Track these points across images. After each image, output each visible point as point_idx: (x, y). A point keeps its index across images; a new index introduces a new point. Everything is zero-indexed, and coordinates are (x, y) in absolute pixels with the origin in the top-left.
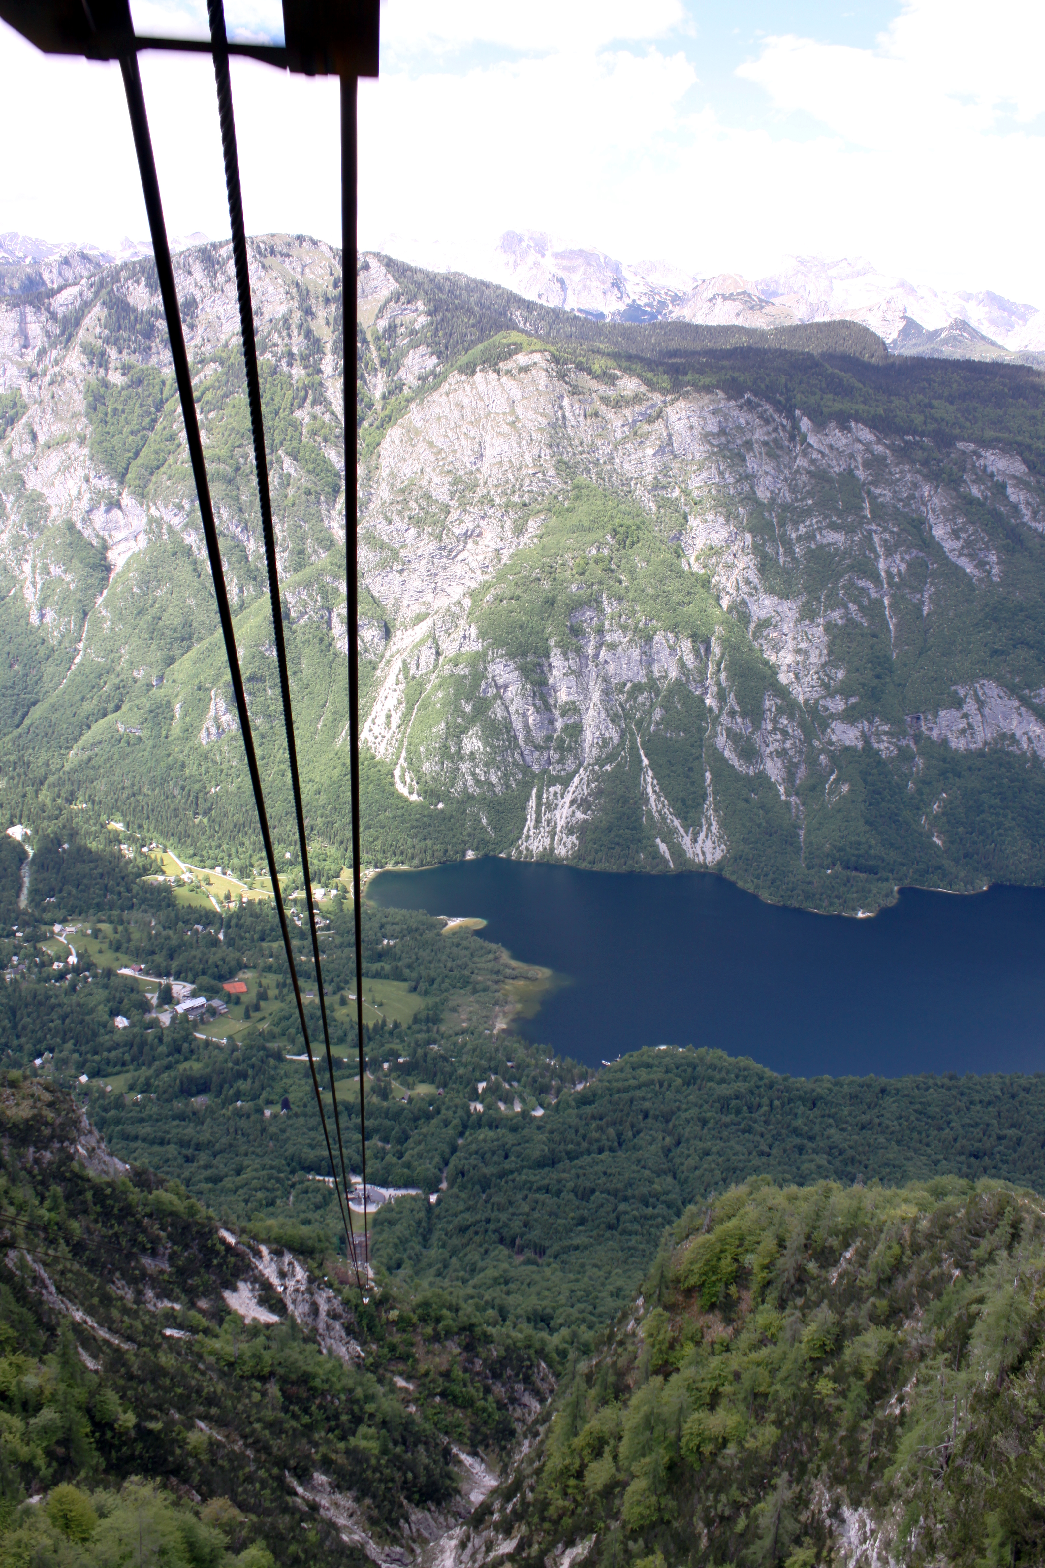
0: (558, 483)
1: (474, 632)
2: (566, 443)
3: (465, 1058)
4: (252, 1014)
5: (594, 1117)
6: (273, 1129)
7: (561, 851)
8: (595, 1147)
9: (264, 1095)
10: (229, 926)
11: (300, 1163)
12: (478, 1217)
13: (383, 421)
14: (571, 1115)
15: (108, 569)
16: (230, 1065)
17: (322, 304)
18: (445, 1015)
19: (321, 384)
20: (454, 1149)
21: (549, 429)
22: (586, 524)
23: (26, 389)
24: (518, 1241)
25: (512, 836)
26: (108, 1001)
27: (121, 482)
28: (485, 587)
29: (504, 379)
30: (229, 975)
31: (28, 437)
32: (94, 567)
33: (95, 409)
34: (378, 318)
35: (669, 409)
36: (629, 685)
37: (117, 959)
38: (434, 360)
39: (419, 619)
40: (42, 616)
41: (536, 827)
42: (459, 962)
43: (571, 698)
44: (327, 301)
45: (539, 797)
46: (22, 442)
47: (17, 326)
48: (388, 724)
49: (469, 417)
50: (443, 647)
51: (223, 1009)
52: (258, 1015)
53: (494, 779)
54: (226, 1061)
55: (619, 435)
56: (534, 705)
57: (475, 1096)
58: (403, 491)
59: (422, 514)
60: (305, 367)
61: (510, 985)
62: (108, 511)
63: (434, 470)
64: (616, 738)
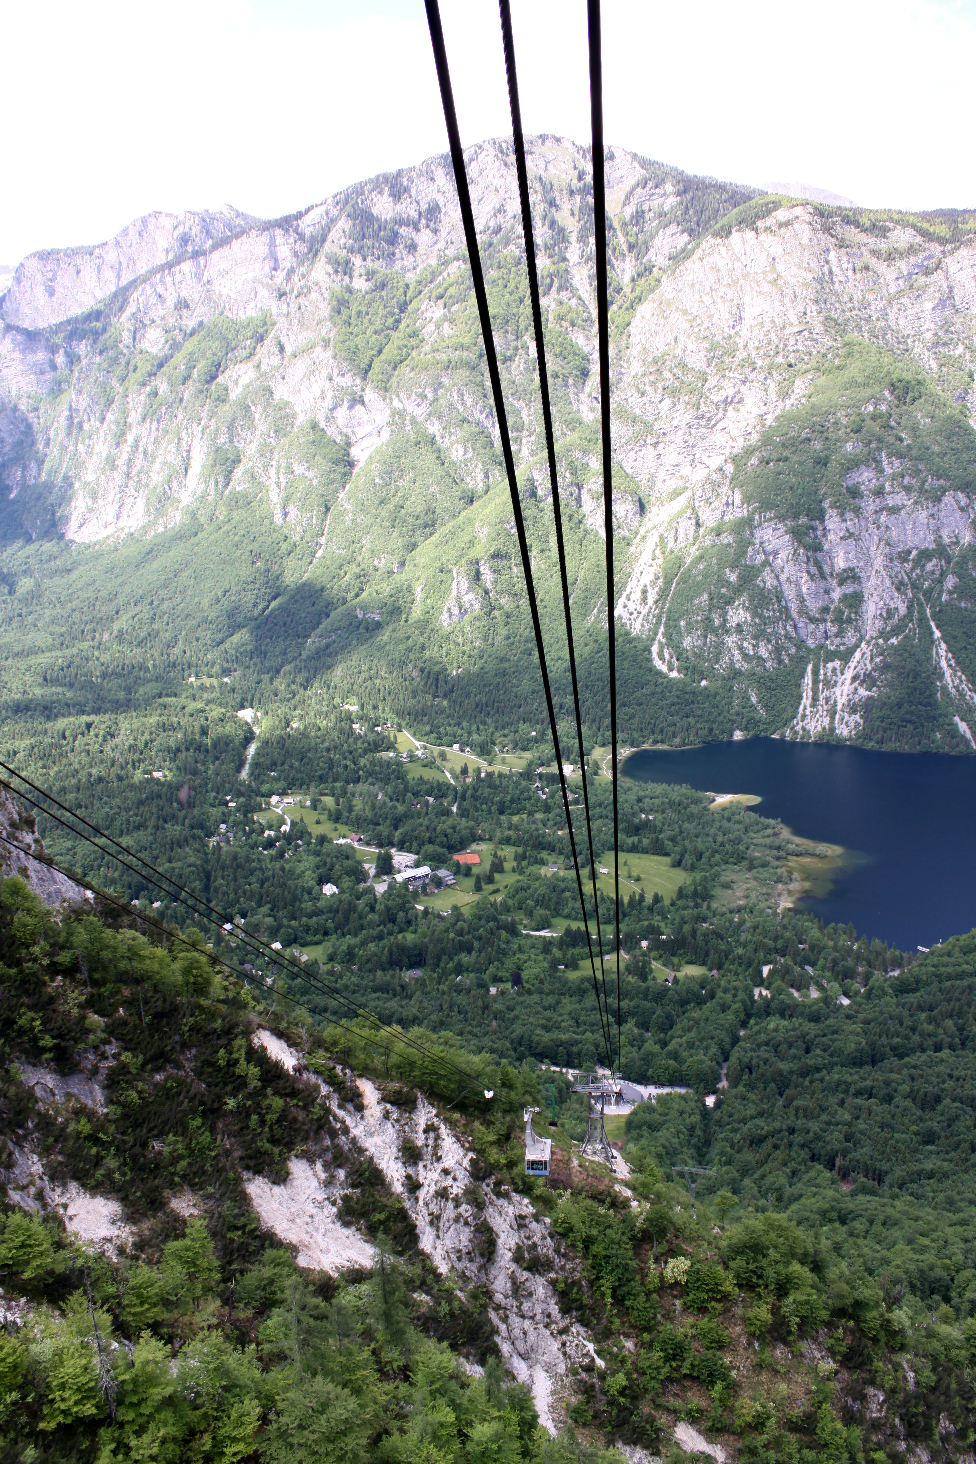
0: (827, 341)
1: (737, 497)
2: (834, 299)
3: (743, 937)
4: (484, 886)
5: (921, 1008)
6: (497, 1006)
7: (843, 731)
8: (930, 1042)
9: (491, 969)
10: (463, 798)
11: (530, 1048)
12: (777, 1124)
13: (632, 303)
14: (889, 1003)
15: (351, 464)
16: (452, 935)
17: (566, 196)
18: (717, 892)
19: (567, 271)
20: (736, 1040)
21: (814, 284)
22: (860, 380)
23: (275, 307)
24: (838, 1162)
25: (785, 716)
26: (318, 867)
27: (364, 379)
28: (749, 451)
29: (763, 236)
30: (461, 845)
31: (276, 350)
32: (337, 462)
33: (339, 313)
34: (624, 205)
35: (949, 260)
36: (914, 553)
37: (336, 830)
38: (685, 237)
39: (676, 493)
40: (286, 514)
41: (813, 706)
42: (732, 836)
43: (850, 564)
44: (572, 193)
45: (816, 673)
46: (270, 354)
47: (267, 249)
48: (644, 600)
49: (726, 280)
50: (703, 518)
51: (450, 879)
52: (491, 887)
53: (763, 652)
54: (447, 931)
55: (893, 290)
56: (808, 572)
57: (760, 982)
58: (655, 361)
59: (677, 384)
60: (550, 257)
61: (793, 862)
62: (351, 408)
63: (689, 337)
64: (903, 610)
